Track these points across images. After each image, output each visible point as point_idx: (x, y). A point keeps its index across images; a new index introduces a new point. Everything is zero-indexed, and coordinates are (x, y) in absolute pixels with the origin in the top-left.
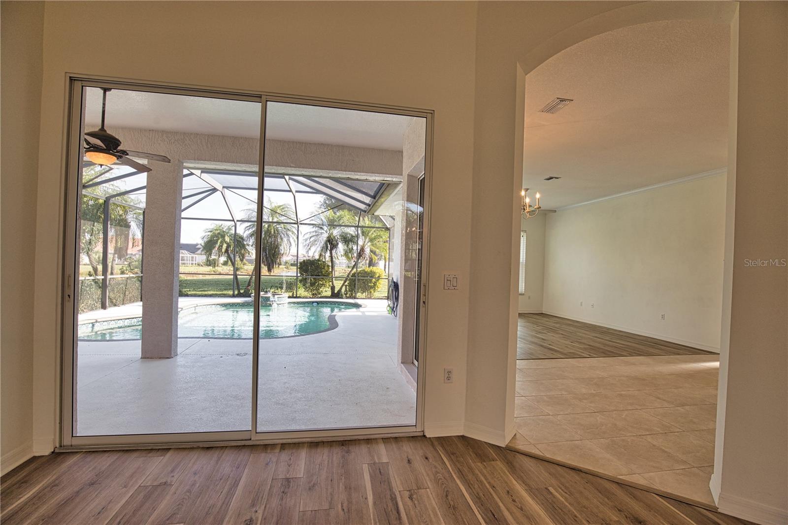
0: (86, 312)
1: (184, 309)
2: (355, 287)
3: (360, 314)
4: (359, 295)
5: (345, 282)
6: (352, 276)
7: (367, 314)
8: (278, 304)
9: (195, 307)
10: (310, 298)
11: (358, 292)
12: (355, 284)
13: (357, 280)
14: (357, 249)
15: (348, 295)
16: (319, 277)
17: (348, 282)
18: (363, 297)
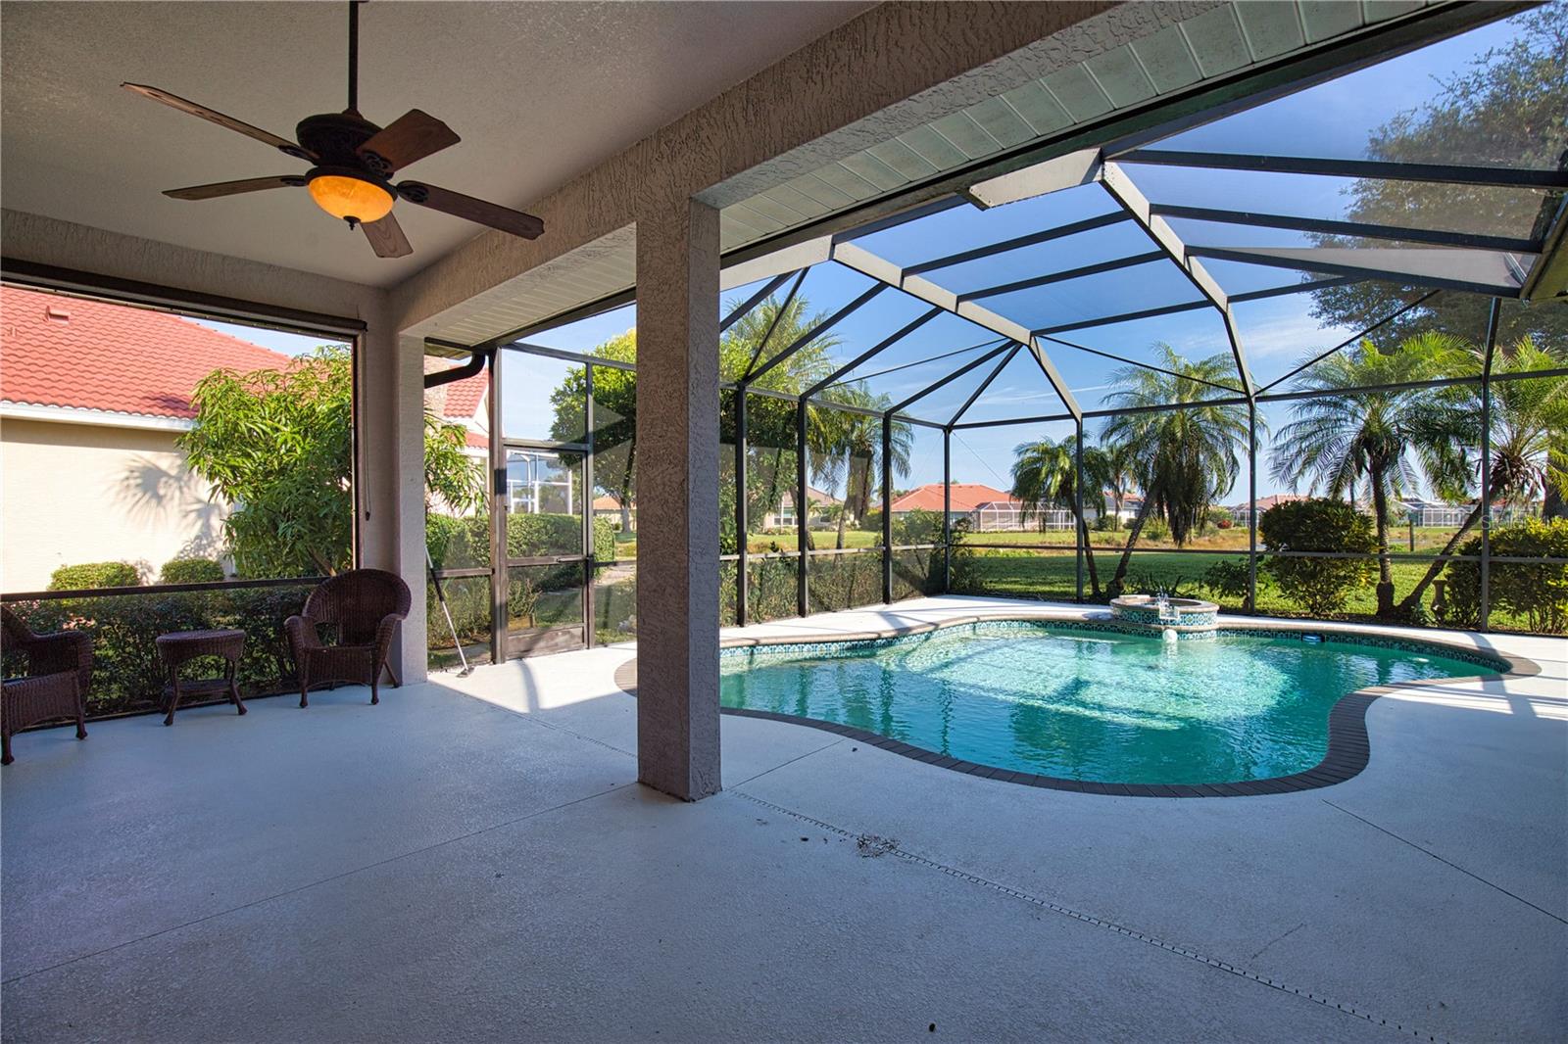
0: (768, 621)
1: (941, 626)
2: (1478, 590)
3: (1502, 707)
4: (1496, 617)
5: (1435, 571)
6: (1463, 553)
7: (1542, 711)
8: (1179, 632)
9: (974, 623)
10: (1299, 617)
11: (1490, 609)
12: (1479, 580)
13: (1485, 567)
14: (1485, 459)
15: (1448, 617)
16: (1329, 555)
17: (1446, 571)
18: (1517, 626)
